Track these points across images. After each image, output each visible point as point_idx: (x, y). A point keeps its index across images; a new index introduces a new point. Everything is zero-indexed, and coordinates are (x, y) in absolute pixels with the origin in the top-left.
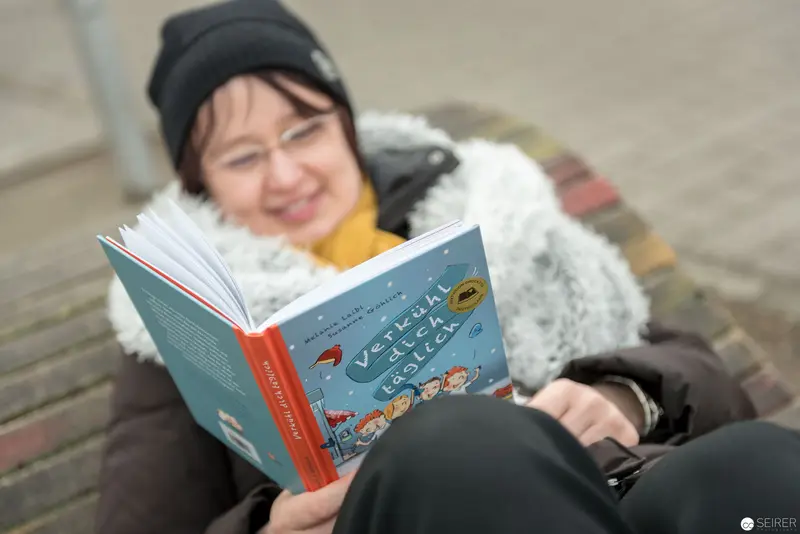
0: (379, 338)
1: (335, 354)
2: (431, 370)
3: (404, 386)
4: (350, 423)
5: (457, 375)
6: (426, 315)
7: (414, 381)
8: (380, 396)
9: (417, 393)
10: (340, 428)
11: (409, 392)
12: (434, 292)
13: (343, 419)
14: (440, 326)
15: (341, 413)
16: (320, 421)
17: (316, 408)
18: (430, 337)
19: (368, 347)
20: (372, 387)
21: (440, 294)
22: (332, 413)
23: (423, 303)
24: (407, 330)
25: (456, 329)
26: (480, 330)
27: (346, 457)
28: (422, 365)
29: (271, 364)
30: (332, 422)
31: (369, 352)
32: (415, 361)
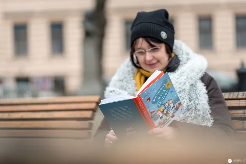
0: (156, 95)
1: (149, 99)
2: (166, 100)
3: (162, 104)
4: (155, 113)
5: (170, 101)
6: (162, 90)
7: (164, 103)
8: (158, 107)
9: (165, 106)
10: (153, 114)
11: (163, 105)
12: (163, 85)
13: (153, 112)
14: (165, 91)
15: (152, 111)
16: (149, 113)
17: (148, 110)
18: (164, 94)
19: (154, 97)
20: (156, 105)
21: (164, 85)
22: (151, 111)
23: (161, 87)
24: (160, 93)
25: (168, 92)
26: (172, 91)
27: (155, 120)
28: (164, 99)
29: (140, 102)
30: (152, 113)
31: (155, 98)
32: (162, 99)
